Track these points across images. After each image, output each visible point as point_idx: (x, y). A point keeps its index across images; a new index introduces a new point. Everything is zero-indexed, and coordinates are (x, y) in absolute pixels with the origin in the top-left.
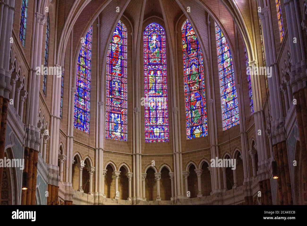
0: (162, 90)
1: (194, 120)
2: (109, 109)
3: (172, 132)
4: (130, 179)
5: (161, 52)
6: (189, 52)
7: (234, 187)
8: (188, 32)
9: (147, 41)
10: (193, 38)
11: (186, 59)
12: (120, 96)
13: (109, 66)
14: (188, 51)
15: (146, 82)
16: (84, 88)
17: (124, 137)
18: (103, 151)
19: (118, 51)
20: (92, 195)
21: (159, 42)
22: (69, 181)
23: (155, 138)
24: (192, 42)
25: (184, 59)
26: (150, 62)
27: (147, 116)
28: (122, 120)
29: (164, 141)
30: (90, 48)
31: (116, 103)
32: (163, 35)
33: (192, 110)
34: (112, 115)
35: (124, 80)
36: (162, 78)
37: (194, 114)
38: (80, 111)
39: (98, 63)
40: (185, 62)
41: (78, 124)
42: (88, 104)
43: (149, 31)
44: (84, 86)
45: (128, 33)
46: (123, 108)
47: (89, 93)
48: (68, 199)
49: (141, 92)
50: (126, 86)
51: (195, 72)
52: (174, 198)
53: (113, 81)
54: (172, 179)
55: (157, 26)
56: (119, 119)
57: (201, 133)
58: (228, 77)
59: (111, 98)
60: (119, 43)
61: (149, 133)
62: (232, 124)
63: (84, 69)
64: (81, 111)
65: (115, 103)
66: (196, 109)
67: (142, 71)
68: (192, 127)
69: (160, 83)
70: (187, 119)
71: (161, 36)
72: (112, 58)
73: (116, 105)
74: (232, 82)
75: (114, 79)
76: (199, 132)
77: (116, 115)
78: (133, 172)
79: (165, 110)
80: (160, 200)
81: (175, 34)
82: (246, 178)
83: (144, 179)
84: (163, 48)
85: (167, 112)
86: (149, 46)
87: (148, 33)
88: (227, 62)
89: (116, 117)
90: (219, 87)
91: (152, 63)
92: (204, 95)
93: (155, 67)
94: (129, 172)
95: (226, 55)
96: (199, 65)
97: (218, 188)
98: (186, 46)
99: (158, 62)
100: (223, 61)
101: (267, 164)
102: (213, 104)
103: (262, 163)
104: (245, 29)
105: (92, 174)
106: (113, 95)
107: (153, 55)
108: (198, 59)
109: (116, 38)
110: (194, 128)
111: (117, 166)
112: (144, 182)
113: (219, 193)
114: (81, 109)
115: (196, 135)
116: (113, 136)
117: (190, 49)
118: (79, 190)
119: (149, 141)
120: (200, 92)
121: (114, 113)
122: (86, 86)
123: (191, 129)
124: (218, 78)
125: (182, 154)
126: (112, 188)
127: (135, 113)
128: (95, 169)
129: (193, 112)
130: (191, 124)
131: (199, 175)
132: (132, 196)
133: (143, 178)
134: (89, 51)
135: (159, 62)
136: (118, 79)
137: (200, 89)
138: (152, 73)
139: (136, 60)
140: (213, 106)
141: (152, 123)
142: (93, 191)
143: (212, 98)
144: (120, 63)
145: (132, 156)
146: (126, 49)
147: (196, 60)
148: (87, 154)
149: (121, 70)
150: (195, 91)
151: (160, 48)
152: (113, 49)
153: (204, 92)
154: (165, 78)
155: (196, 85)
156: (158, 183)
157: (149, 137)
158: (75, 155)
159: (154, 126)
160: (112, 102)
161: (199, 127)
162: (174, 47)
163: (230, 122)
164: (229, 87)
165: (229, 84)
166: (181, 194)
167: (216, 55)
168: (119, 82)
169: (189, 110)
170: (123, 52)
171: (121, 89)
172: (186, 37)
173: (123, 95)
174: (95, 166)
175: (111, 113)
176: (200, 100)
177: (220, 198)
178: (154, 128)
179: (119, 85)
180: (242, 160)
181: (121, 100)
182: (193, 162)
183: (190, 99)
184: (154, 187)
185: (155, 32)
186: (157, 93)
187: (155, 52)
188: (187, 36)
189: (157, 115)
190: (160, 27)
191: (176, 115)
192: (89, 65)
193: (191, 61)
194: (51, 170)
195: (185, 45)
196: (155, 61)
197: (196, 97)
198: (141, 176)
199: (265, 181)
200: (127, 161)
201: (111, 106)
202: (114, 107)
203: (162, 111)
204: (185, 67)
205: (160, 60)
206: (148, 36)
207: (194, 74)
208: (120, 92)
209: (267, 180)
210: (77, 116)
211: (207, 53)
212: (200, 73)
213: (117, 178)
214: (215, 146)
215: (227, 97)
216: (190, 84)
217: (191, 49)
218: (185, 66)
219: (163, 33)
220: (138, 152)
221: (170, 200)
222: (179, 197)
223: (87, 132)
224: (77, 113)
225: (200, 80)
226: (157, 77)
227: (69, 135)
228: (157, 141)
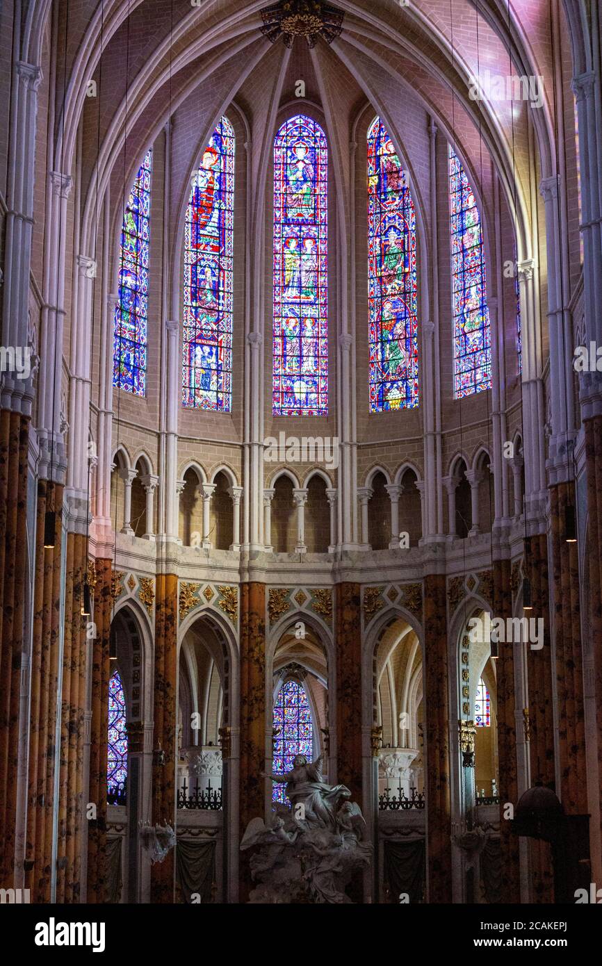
0: (316, 287)
1: (388, 367)
2: (189, 334)
3: (336, 392)
4: (237, 501)
5: (315, 191)
6: (383, 197)
7: (471, 534)
8: (384, 145)
9: (283, 164)
10: (394, 162)
11: (376, 214)
12: (216, 303)
13: (192, 228)
14: (381, 194)
15: (277, 267)
16: (134, 288)
17: (224, 403)
18: (176, 438)
19: (213, 189)
20: (153, 539)
21: (311, 167)
22: (104, 514)
23: (295, 406)
24: (391, 173)
25: (371, 214)
26: (290, 216)
27: (279, 351)
28: (220, 362)
29: (315, 413)
30: (146, 186)
31: (207, 321)
32: (322, 148)
33: (385, 341)
34: (198, 348)
35: (226, 262)
36: (317, 258)
37: (388, 352)
38: (125, 344)
39: (166, 223)
40: (371, 222)
41: (120, 376)
42: (143, 326)
43: (288, 138)
44: (134, 282)
45: (236, 143)
46: (224, 332)
47: (146, 299)
48: (103, 556)
49: (266, 293)
50: (229, 278)
51: (395, 248)
52: (336, 548)
53: (201, 266)
54: (332, 504)
55: (307, 123)
56: (213, 359)
57: (403, 399)
58: (471, 272)
59: (196, 308)
60: (215, 168)
61: (282, 392)
62: (475, 386)
63: (135, 241)
64: (128, 344)
65: (205, 319)
66: (393, 340)
67: (269, 241)
68: (383, 383)
69: (311, 271)
70: (372, 363)
71: (317, 150)
72: (197, 206)
73: (207, 324)
74: (479, 286)
75: (203, 259)
76: (400, 396)
77: (207, 349)
78: (243, 485)
79: (322, 337)
80: (304, 551)
81: (351, 149)
82: (499, 519)
83: (269, 502)
84: (321, 181)
85: (326, 343)
86: (286, 176)
87: (286, 141)
88: (472, 235)
89: (206, 354)
90: (449, 294)
91: (293, 220)
92: (415, 307)
93: (300, 231)
94: (235, 486)
95: (472, 217)
96: (406, 231)
97: (437, 532)
98: (377, 181)
99: (307, 216)
100: (463, 231)
101: (543, 500)
102: (433, 333)
103: (532, 498)
104: (514, 181)
105: (152, 491)
106: (200, 299)
107: (298, 199)
108: (405, 217)
109: (207, 155)
110: (389, 385)
111: (209, 472)
112: (269, 510)
113: (438, 544)
114: (127, 340)
115: (390, 402)
116: (198, 400)
117: (385, 188)
118: (123, 531)
119: (282, 411)
120: (405, 299)
121: (202, 345)
122: (138, 283)
123: (382, 387)
124: (449, 270)
125: (359, 447)
126: (195, 519)
127: (250, 345)
128: (159, 481)
129: (388, 346)
130: (382, 376)
131: (394, 499)
132: (242, 540)
133: (266, 499)
134: (145, 194)
135: (310, 218)
136: (213, 261)
137: (405, 293)
138: (293, 244)
139: (255, 214)
140: (433, 341)
141: (291, 368)
142: (154, 531)
143: (432, 319)
144: (217, 221)
145: (242, 447)
146: (230, 182)
147: (400, 218)
148: (141, 447)
149: (219, 237)
150: (393, 295)
151: (314, 181)
152: (202, 184)
153: (415, 300)
154: (324, 257)
155: (396, 281)
156: (301, 512)
157: (282, 403)
158: (116, 451)
159: (294, 375)
160: (196, 317)
161: (400, 383)
162: (347, 185)
163: (471, 381)
164: (474, 297)
165: (473, 290)
166: (352, 541)
167: (448, 213)
168: (215, 269)
169: (378, 342)
170: (226, 191)
171: (219, 286)
172: (378, 158)
173: (223, 299)
174: (159, 475)
175: (195, 344)
176: (406, 318)
177: (438, 555)
178: (293, 382)
179: (215, 276)
180: (492, 474)
181: (219, 311)
182: (382, 466)
183: (382, 316)
184: (292, 520)
185: (303, 140)
186: (303, 295)
187: (300, 191)
188: (380, 156)
189: (301, 351)
190: (315, 127)
191: (346, 354)
192: (145, 229)
193: (387, 219)
194: (73, 501)
195: (373, 178)
196: (300, 215)
197: (396, 310)
198: (262, 494)
199: (537, 537)
200: (230, 459)
201: (195, 328)
202: (201, 329)
203: (315, 340)
204: (371, 234)
205: (312, 211)
206: (285, 150)
207: (393, 254)
208: (215, 291)
209: (540, 535)
210: (120, 357)
211: (427, 208)
212: (408, 251)
213: (209, 499)
214: (435, 436)
215: (468, 320)
216: (381, 277)
217: (389, 189)
218: (371, 230)
219: (322, 144)
220: (256, 440)
221: (326, 551)
222: (348, 548)
223: (140, 392)
224: (119, 350)
225: (407, 270)
226: (304, 254)
227: (103, 407)
228: (300, 411)
